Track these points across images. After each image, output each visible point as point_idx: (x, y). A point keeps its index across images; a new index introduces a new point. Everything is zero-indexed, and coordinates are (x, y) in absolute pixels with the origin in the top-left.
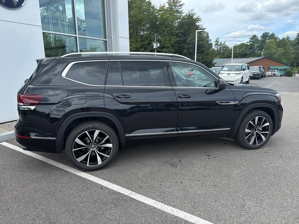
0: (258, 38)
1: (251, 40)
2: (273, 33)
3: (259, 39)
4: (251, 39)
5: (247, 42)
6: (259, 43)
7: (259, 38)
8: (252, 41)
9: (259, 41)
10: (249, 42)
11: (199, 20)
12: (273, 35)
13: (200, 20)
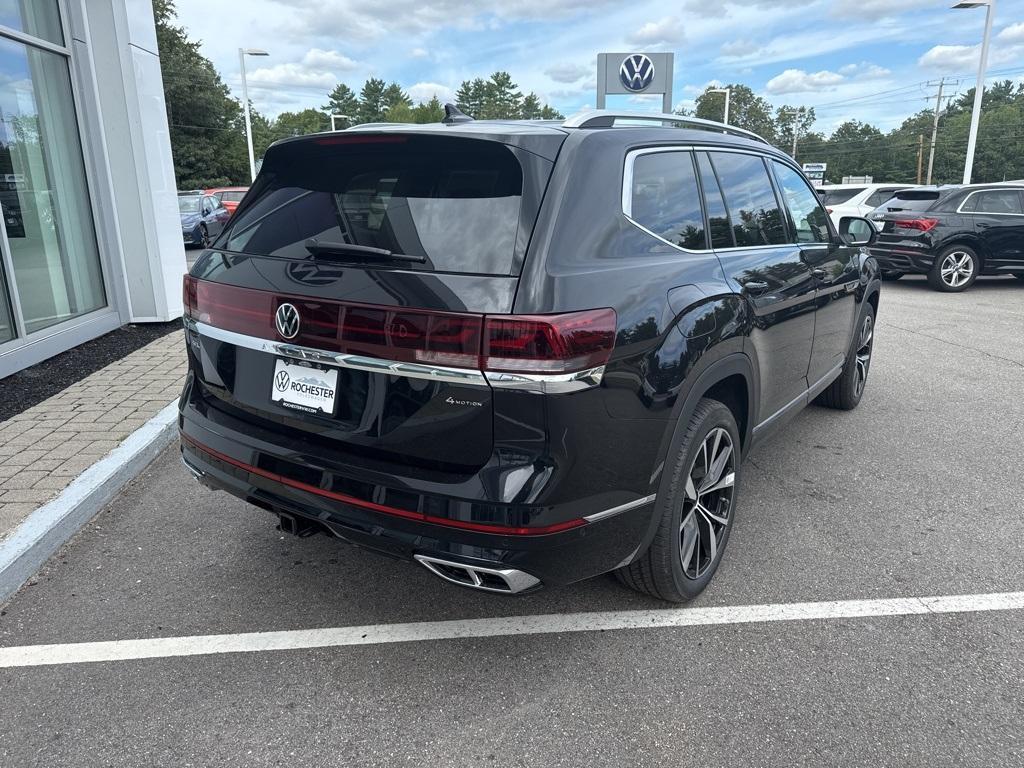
0: (353, 95)
1: (336, 102)
2: (394, 86)
3: (359, 100)
4: (333, 97)
5: (324, 108)
6: (359, 114)
7: (359, 97)
8: (338, 106)
9: (359, 106)
10: (328, 108)
11: (167, 10)
12: (395, 89)
13: (169, 7)
